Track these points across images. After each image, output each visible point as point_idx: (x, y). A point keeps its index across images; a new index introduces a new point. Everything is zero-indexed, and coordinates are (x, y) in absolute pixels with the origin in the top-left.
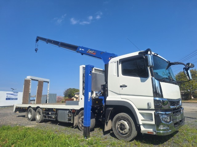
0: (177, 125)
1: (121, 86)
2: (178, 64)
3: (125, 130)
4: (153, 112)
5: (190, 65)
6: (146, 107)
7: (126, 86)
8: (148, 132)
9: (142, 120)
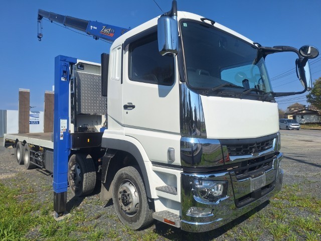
0: (250, 199)
1: (126, 107)
2: (282, 51)
3: (130, 206)
4: (178, 173)
5: (309, 52)
6: (165, 160)
7: (133, 107)
8: (165, 220)
9: (157, 189)
